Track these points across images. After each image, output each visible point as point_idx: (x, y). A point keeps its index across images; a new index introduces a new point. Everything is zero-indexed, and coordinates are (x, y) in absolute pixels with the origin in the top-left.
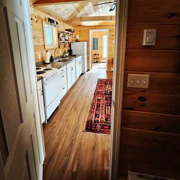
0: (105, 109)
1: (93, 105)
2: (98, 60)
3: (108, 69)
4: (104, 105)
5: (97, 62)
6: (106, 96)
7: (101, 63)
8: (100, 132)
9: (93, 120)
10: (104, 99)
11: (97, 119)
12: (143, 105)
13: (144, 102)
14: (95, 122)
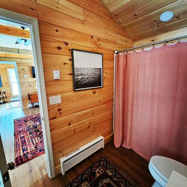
0: (32, 141)
1: (16, 144)
2: (6, 100)
3: (24, 107)
4: (30, 139)
5: (4, 102)
6: (30, 131)
7: (12, 103)
8: (33, 158)
9: (22, 154)
10: (29, 134)
11: (25, 152)
12: (61, 113)
13: (61, 112)
14: (24, 155)
